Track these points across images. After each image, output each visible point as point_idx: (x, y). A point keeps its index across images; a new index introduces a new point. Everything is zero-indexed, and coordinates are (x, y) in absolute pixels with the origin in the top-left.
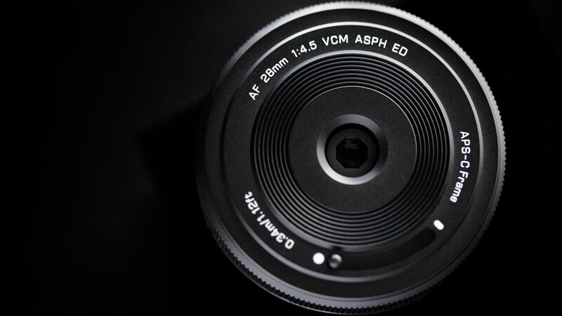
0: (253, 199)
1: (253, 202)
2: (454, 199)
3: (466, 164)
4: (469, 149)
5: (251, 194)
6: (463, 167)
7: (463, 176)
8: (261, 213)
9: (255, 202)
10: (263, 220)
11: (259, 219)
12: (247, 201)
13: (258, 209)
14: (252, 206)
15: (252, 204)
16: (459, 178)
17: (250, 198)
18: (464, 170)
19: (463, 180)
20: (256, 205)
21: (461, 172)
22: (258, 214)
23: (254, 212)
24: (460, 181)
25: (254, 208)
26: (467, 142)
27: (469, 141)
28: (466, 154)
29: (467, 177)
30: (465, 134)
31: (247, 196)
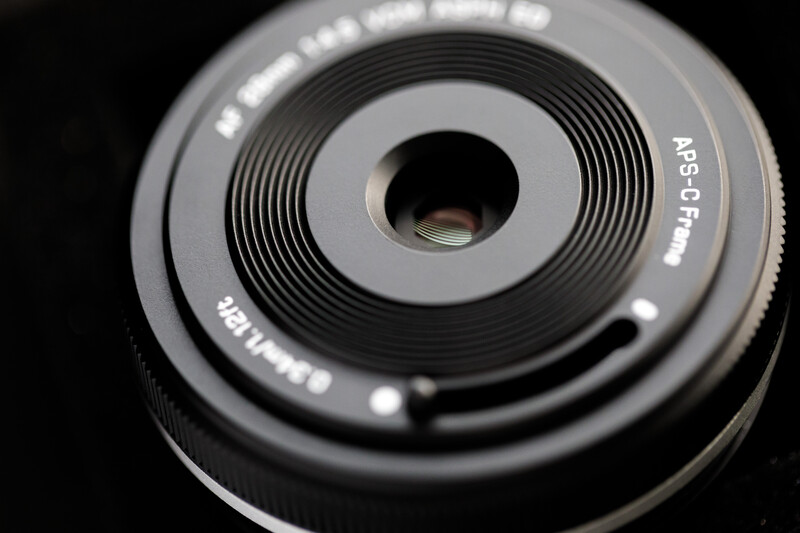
0: (235, 309)
1: (235, 314)
2: (673, 258)
3: (694, 194)
4: (696, 166)
5: (230, 300)
6: (687, 199)
7: (689, 215)
8: (255, 331)
9: (241, 314)
10: (259, 343)
11: (250, 344)
12: (222, 314)
13: (248, 325)
14: (233, 322)
15: (234, 318)
16: (681, 220)
17: (229, 308)
18: (690, 204)
19: (689, 223)
20: (242, 318)
21: (683, 209)
22: (248, 335)
23: (239, 332)
24: (682, 225)
25: (239, 325)
26: (690, 156)
27: (693, 152)
28: (691, 176)
29: (696, 216)
30: (682, 142)
31: (221, 306)
